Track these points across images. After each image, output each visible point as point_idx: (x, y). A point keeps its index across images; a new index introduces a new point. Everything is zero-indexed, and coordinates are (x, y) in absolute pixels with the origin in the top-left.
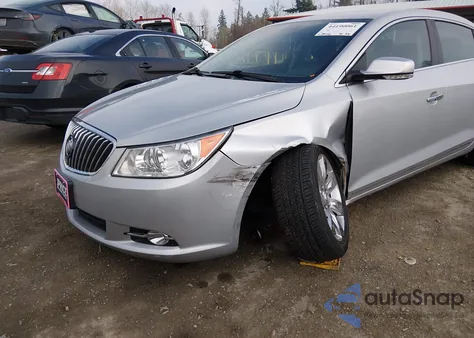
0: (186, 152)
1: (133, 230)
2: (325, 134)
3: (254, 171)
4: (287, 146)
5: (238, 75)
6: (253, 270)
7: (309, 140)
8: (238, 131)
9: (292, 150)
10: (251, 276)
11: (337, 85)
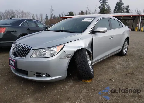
0: (52, 50)
1: (37, 73)
2: (87, 46)
3: (71, 55)
4: (79, 49)
5: (62, 31)
6: (70, 84)
7: (84, 47)
8: (66, 45)
9: (80, 50)
10: (69, 85)
11: (89, 34)
